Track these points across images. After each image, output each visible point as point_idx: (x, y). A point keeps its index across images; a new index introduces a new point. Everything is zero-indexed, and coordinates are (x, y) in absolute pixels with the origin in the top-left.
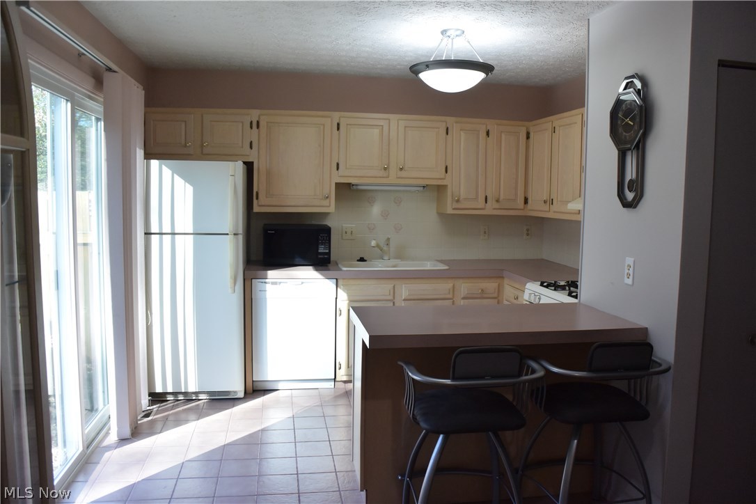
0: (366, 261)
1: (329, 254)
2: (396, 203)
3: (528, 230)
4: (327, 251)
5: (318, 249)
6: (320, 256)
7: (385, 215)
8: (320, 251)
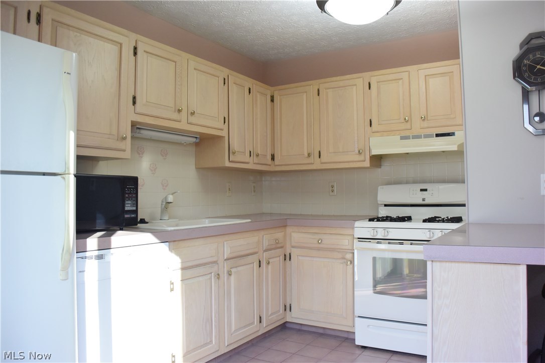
0: (147, 223)
1: (136, 212)
2: (162, 155)
3: (254, 187)
4: (134, 208)
5: (124, 206)
6: (126, 216)
7: (153, 169)
8: (126, 209)
